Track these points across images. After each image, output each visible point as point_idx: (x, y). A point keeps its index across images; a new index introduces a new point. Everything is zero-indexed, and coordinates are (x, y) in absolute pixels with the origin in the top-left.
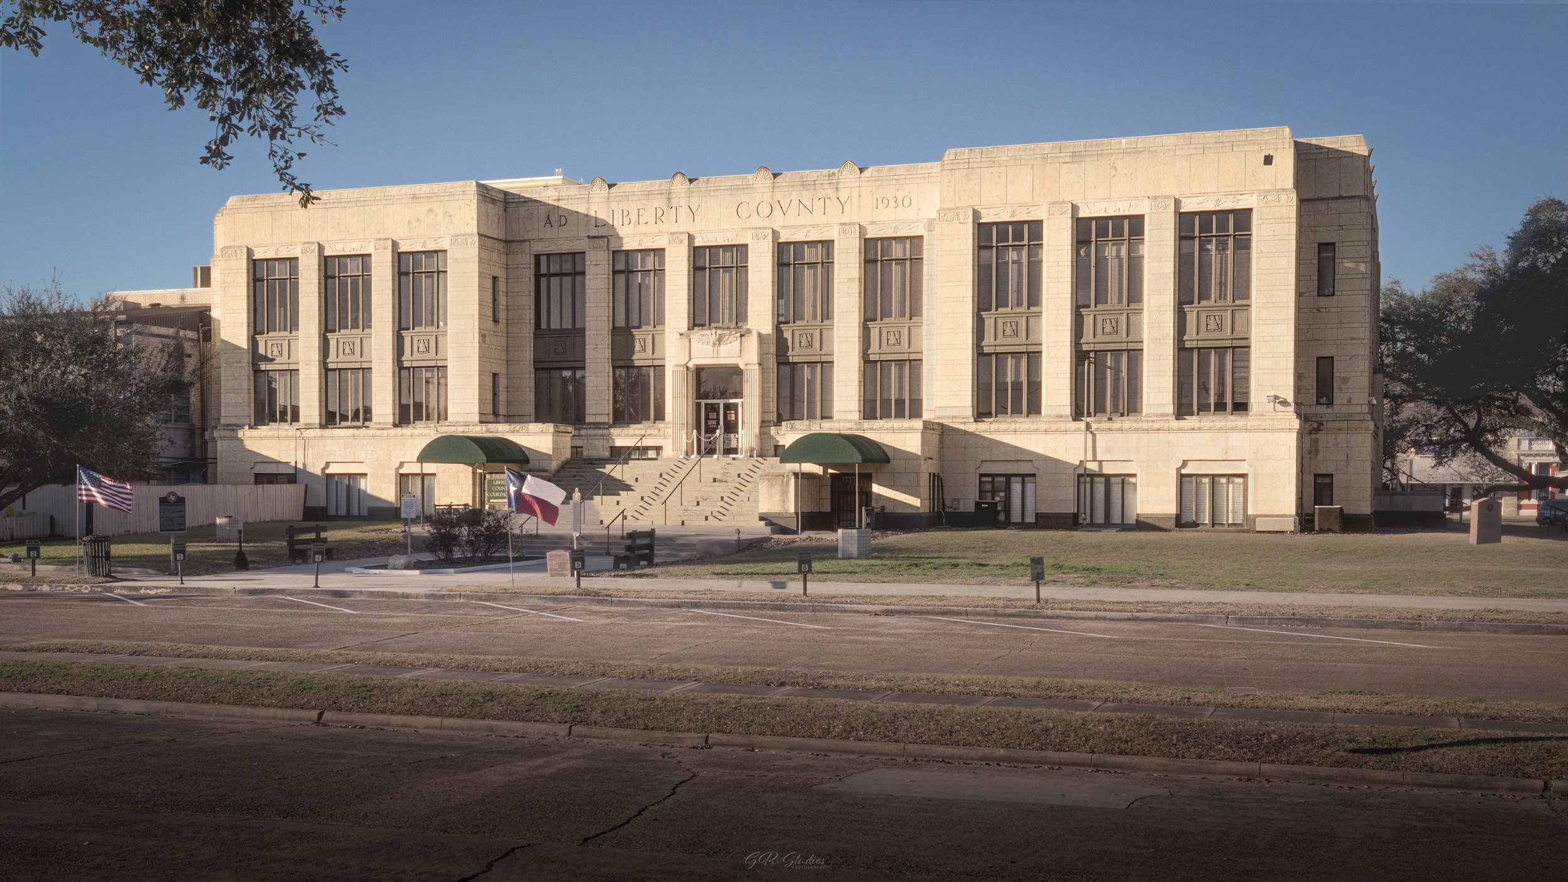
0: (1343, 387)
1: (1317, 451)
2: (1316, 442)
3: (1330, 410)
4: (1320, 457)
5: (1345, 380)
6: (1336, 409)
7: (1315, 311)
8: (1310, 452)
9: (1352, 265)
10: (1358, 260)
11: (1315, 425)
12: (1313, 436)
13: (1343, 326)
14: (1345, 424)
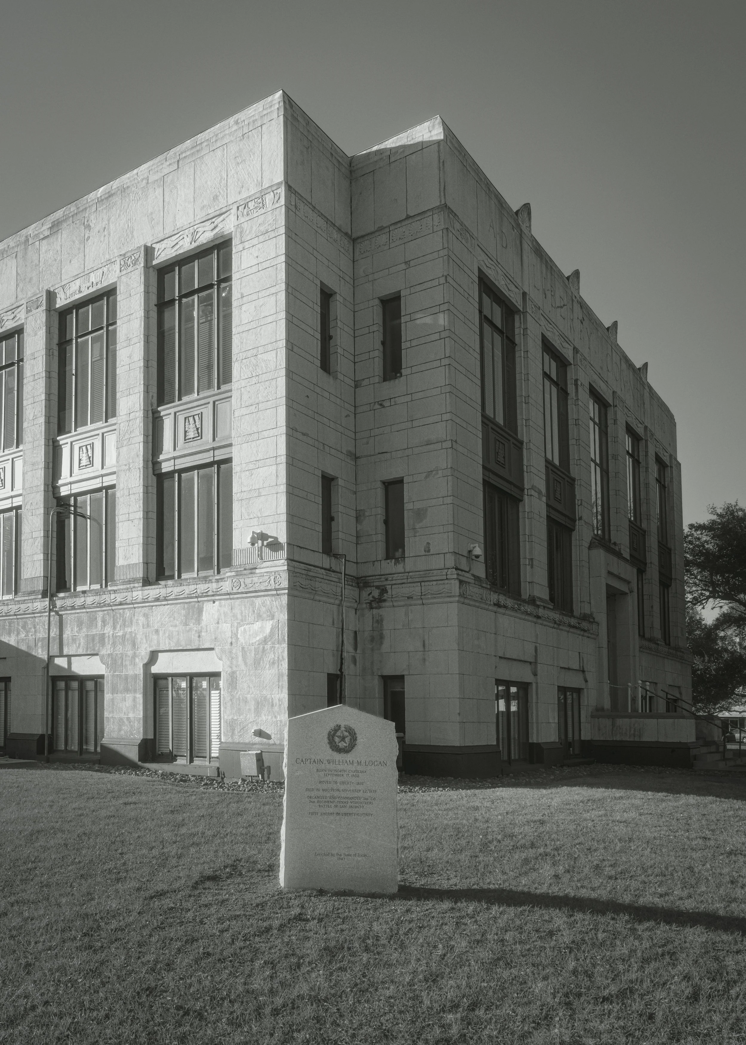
0: (418, 526)
1: (382, 637)
2: (379, 621)
3: (400, 568)
4: (386, 647)
5: (420, 514)
6: (409, 564)
7: (377, 406)
8: (372, 639)
9: (428, 320)
10: (436, 310)
11: (376, 593)
12: (375, 611)
13: (416, 423)
14: (416, 590)
